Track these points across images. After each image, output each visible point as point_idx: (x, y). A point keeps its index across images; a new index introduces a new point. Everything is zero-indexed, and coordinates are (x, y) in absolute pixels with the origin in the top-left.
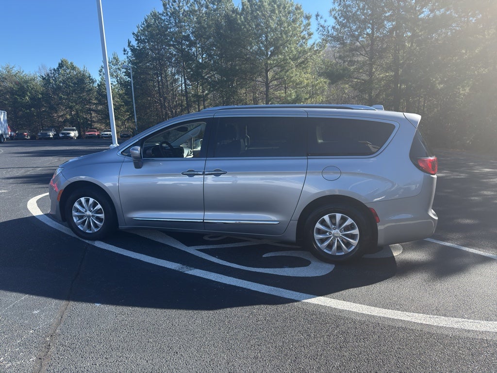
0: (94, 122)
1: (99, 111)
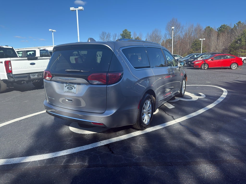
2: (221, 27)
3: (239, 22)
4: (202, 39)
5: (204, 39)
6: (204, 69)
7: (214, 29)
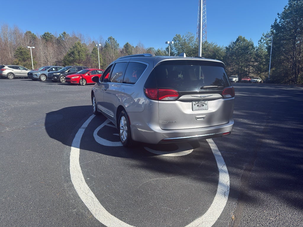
0: (250, 73)
1: (254, 66)
2: (44, 35)
3: (64, 33)
4: (31, 47)
5: (34, 47)
6: (83, 85)
7: (36, 35)
